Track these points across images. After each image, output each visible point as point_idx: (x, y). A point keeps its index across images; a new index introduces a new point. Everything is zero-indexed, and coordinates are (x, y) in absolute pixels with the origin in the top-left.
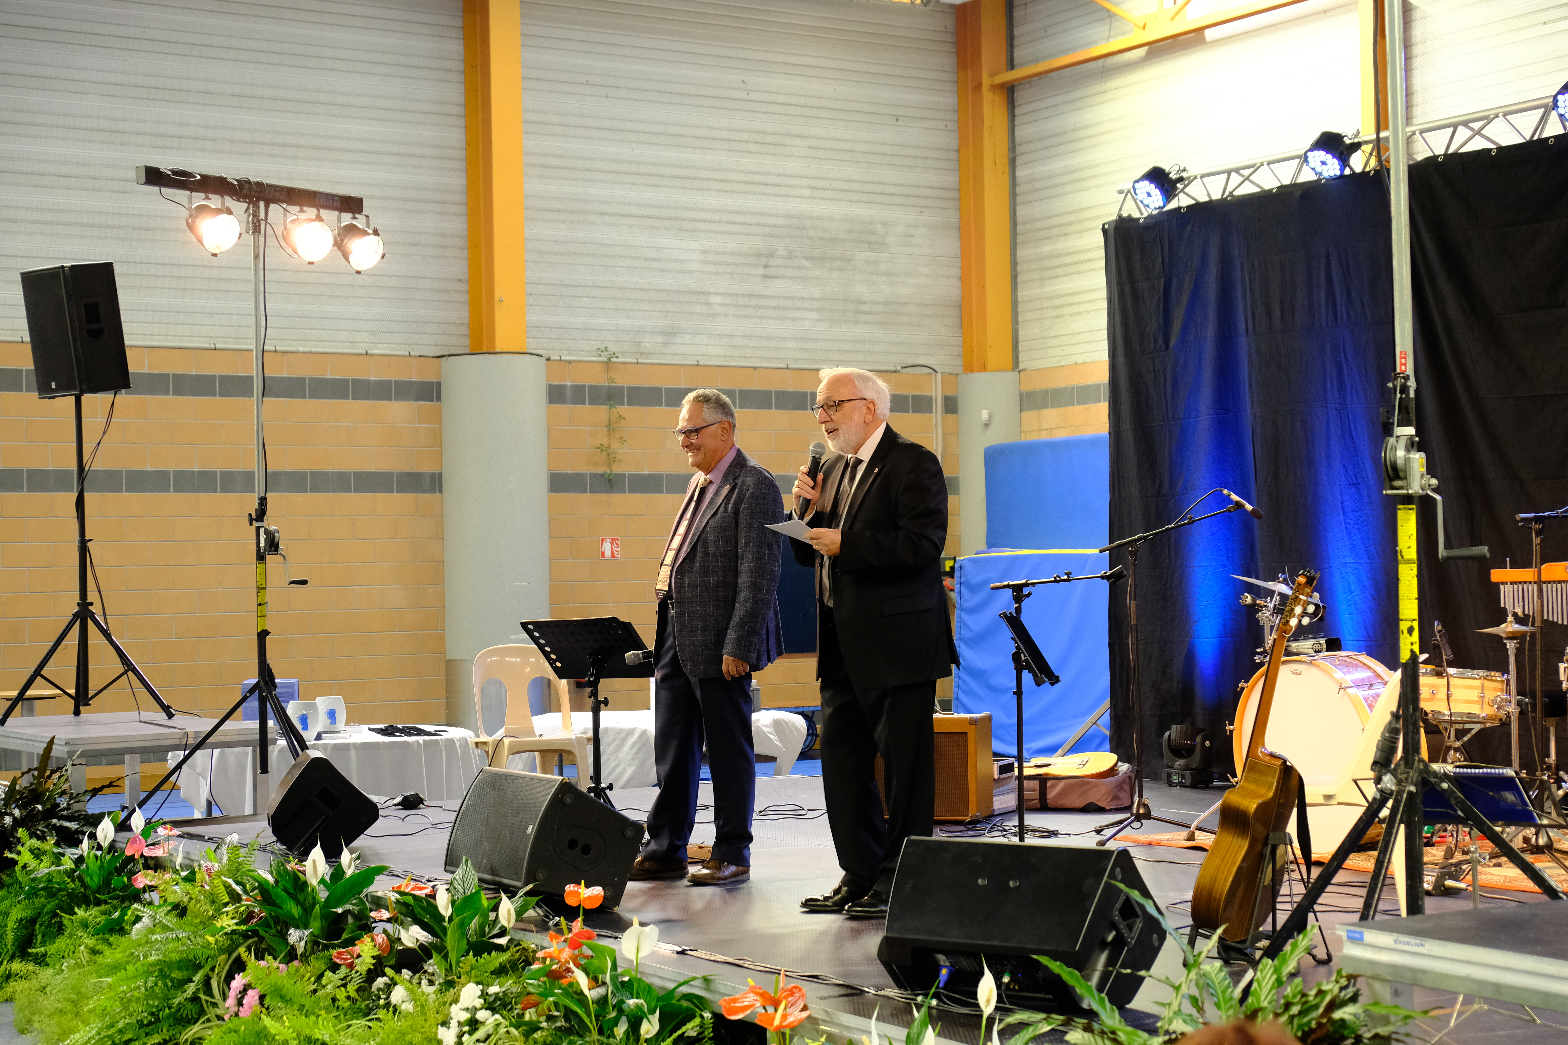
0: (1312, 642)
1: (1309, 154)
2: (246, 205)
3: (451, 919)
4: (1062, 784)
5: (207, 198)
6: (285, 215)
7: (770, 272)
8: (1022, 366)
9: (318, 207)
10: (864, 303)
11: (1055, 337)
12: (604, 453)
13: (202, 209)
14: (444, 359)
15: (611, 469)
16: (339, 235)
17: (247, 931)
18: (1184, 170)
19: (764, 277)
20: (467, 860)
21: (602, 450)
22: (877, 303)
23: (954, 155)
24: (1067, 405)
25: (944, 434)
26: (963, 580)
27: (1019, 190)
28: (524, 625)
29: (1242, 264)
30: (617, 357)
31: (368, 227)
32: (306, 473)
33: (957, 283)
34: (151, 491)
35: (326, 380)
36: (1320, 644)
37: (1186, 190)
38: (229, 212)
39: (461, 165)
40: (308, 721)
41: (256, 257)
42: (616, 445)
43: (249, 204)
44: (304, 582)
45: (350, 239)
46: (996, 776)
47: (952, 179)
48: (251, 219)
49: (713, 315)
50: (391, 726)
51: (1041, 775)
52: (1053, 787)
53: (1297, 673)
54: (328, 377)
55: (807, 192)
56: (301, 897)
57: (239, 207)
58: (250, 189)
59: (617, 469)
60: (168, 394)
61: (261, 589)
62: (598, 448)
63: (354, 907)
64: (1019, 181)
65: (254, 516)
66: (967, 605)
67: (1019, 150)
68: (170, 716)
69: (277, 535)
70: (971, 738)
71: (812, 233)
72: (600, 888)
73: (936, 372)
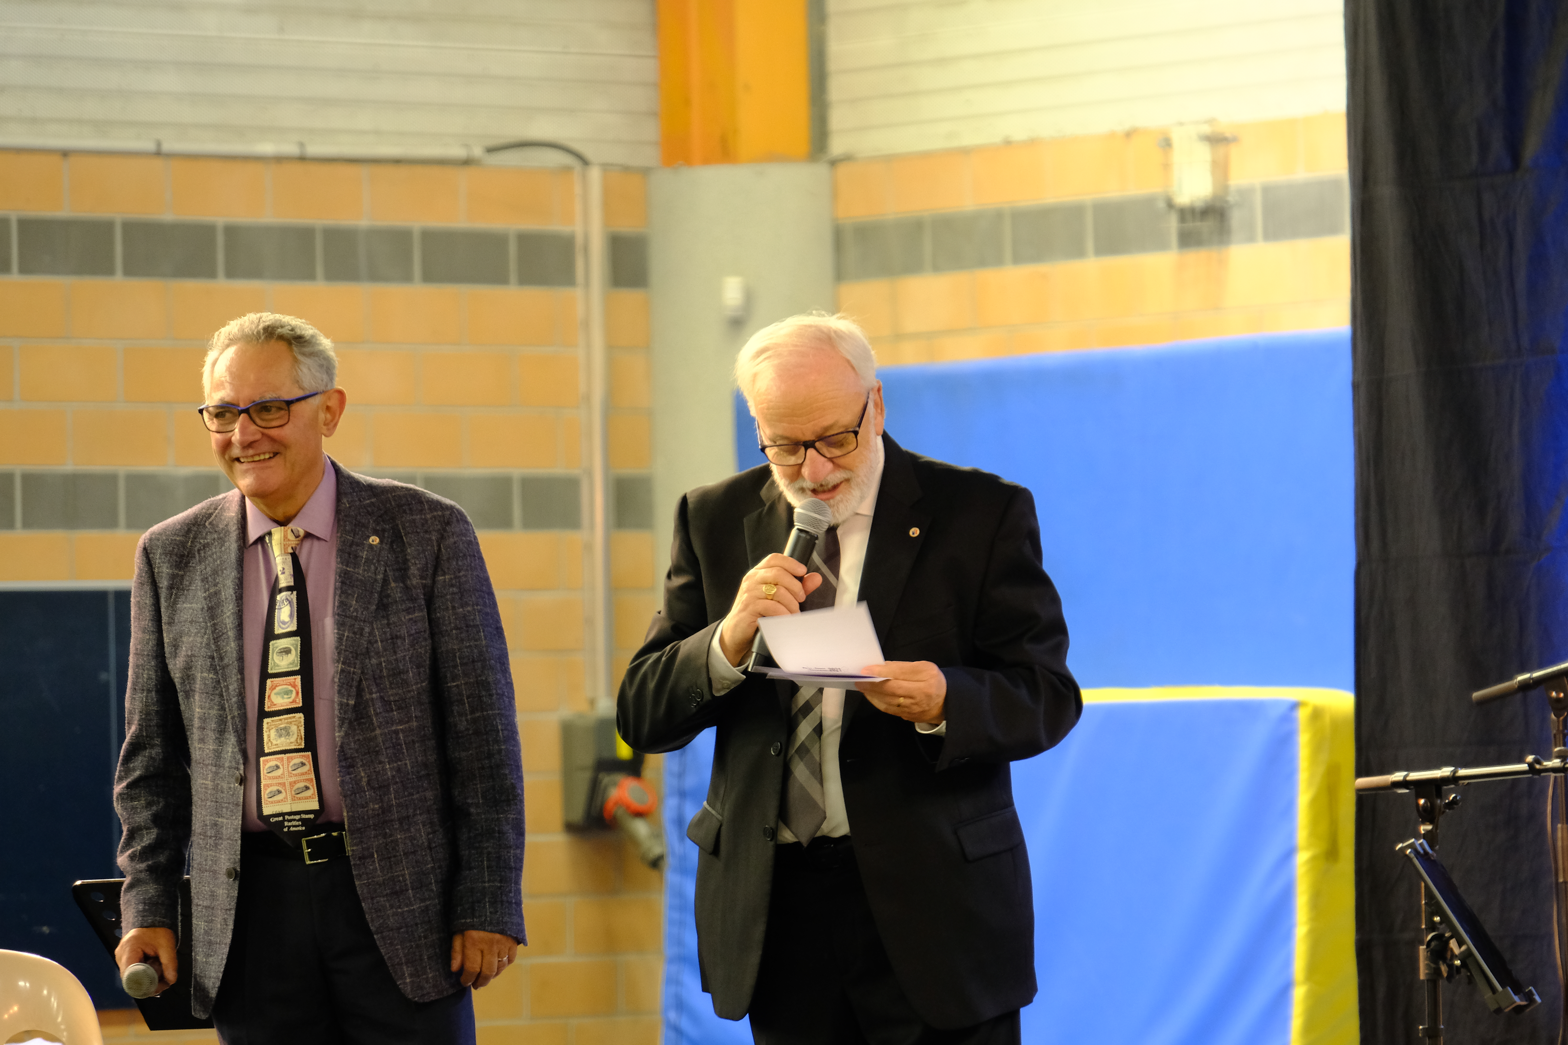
8: (838, 146)
11: (941, 62)
24: (982, 262)
25: (611, 348)
73: (584, 161)
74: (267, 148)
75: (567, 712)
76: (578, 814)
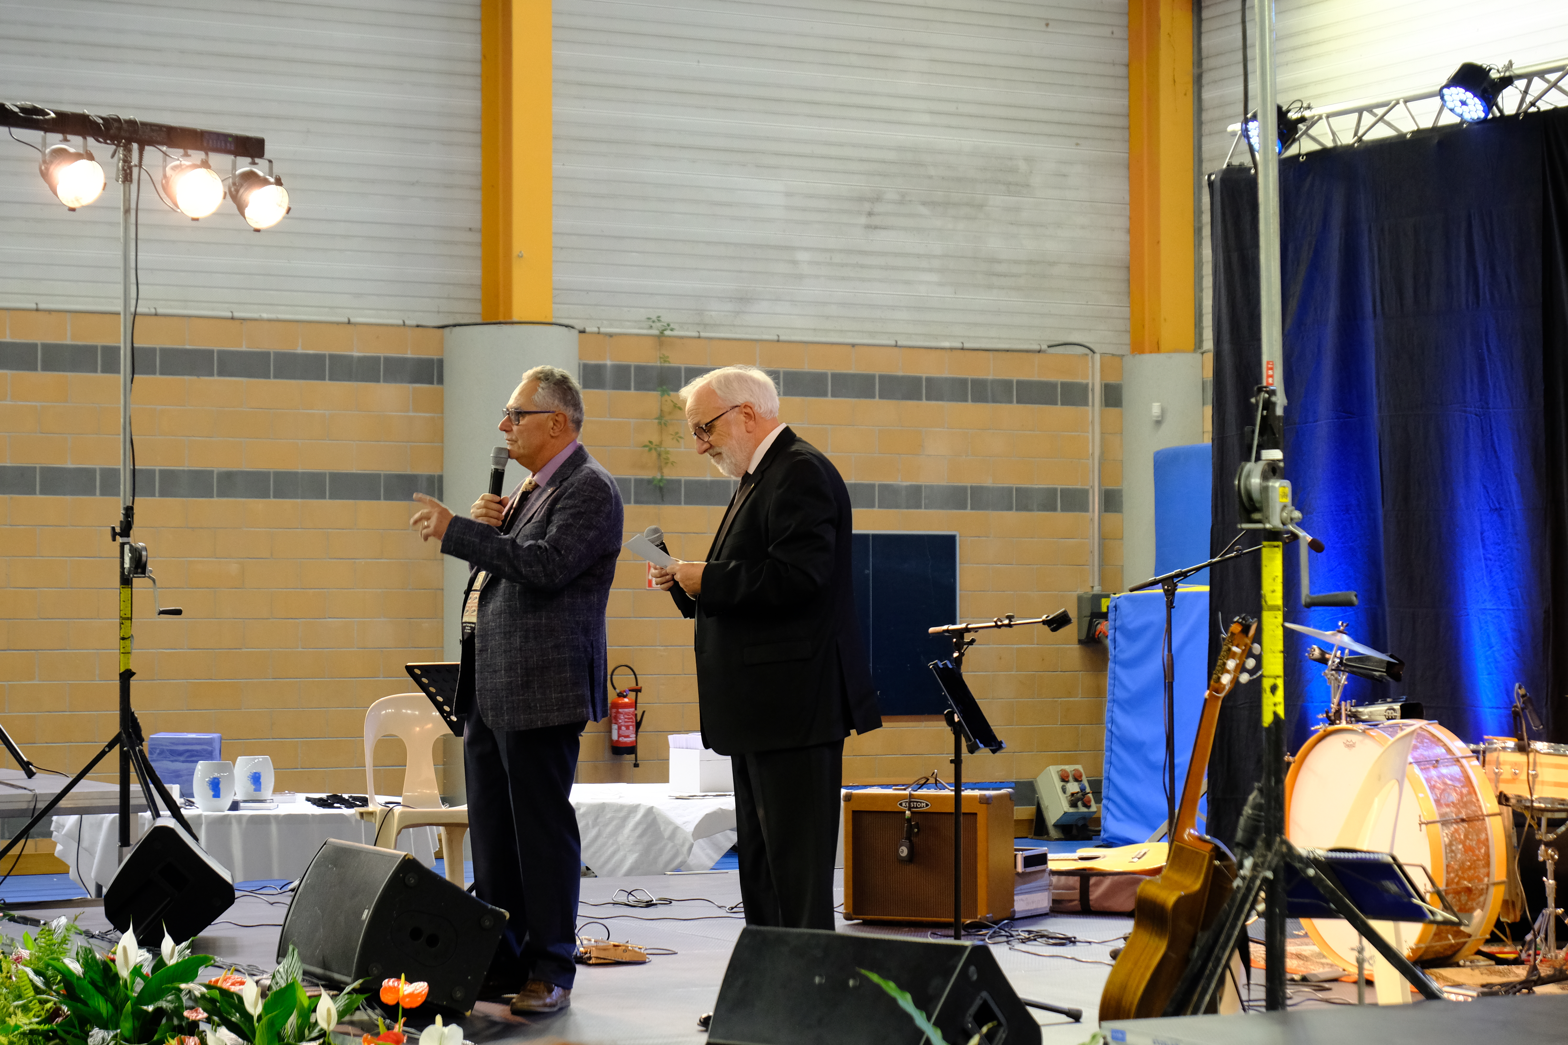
0: (1384, 707)
1: (1445, 91)
2: (114, 147)
3: (260, 1018)
4: (1108, 882)
5: (66, 140)
6: (165, 161)
7: (876, 221)
8: (1205, 346)
9: (207, 150)
10: (999, 262)
12: (654, 454)
13: (60, 153)
14: (447, 330)
15: (662, 473)
16: (234, 184)
17: (48, 1031)
18: (1309, 107)
19: (868, 227)
20: (293, 950)
21: (650, 449)
22: (1016, 262)
23: (1122, 71)
25: (1102, 433)
26: (1118, 623)
27: (1205, 116)
28: (410, 669)
29: (1370, 227)
30: (672, 330)
31: (271, 175)
32: (269, 473)
33: (1125, 238)
34: (73, 493)
35: (295, 356)
36: (1394, 710)
37: (1311, 132)
38: (91, 157)
39: (476, 83)
40: (221, 786)
41: (127, 211)
42: (669, 444)
43: (118, 146)
44: (178, 612)
45: (246, 189)
46: (1020, 868)
47: (1118, 102)
48: (120, 164)
49: (800, 277)
50: (335, 796)
51: (1084, 869)
52: (1097, 884)
53: (1350, 746)
54: (299, 351)
55: (926, 118)
56: (112, 992)
57: (103, 149)
58: (120, 129)
59: (670, 474)
60: (96, 371)
61: (126, 619)
62: (645, 446)
63: (168, 1004)
64: (1206, 104)
65: (118, 530)
66: (1123, 656)
67: (1206, 64)
68: (30, 774)
69: (144, 553)
70: (981, 820)
71: (932, 171)
72: (426, 984)
73: (1094, 352)
74: (947, 344)
75: (1080, 592)
76: (1083, 637)
